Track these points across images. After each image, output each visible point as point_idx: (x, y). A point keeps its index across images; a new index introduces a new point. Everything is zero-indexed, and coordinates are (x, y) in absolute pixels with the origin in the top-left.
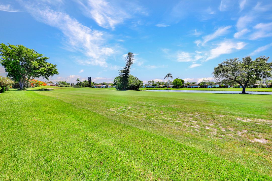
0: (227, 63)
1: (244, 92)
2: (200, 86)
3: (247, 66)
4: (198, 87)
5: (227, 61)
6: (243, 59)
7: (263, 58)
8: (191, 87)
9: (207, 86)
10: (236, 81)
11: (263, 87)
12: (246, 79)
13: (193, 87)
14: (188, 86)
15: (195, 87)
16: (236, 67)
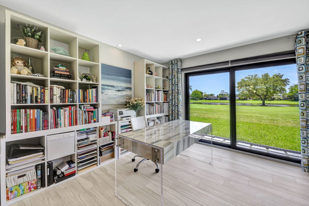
0: (249, 78)
1: (264, 105)
2: (219, 99)
3: (266, 82)
4: (218, 100)
5: (249, 77)
6: (262, 75)
7: (279, 75)
8: (210, 100)
9: (227, 99)
10: (257, 95)
11: (280, 100)
12: (265, 93)
13: (212, 100)
14: (207, 99)
15: (214, 100)
16: (256, 82)
